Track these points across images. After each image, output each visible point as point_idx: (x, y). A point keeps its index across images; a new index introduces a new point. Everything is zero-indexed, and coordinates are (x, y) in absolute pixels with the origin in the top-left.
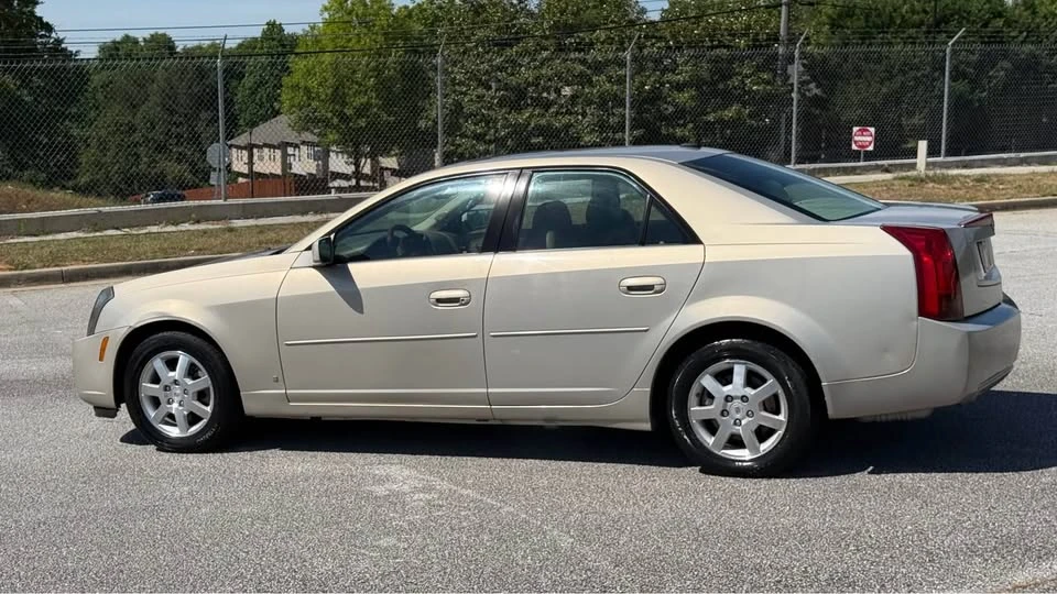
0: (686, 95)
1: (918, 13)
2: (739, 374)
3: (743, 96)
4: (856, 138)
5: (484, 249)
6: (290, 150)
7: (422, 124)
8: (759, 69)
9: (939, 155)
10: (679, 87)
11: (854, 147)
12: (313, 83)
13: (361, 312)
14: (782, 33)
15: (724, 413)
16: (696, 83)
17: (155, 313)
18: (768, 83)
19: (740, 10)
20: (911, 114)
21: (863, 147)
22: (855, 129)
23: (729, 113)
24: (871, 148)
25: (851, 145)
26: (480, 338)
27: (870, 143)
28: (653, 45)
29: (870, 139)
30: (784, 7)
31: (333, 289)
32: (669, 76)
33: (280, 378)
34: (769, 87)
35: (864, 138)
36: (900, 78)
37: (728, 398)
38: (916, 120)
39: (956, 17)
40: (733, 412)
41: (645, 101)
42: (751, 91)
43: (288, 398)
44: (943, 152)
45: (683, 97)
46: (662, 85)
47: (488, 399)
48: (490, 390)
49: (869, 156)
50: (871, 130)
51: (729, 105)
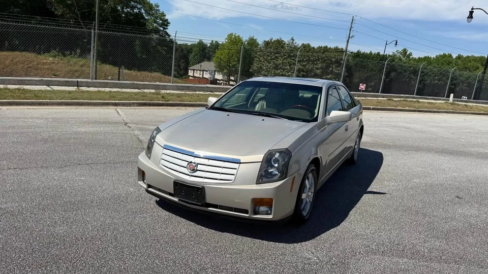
0: (319, 71)
1: (375, 58)
3: (332, 73)
6: (205, 72)
7: (251, 70)
8: (337, 67)
10: (317, 69)
12: (222, 57)
14: (343, 58)
16: (322, 68)
18: (338, 70)
22: (361, 84)
23: (329, 77)
25: (359, 88)
27: (364, 88)
30: (344, 53)
32: (315, 66)
35: (362, 87)
38: (372, 84)
42: (334, 72)
46: (314, 68)
49: (363, 91)
50: (365, 85)
51: (328, 75)
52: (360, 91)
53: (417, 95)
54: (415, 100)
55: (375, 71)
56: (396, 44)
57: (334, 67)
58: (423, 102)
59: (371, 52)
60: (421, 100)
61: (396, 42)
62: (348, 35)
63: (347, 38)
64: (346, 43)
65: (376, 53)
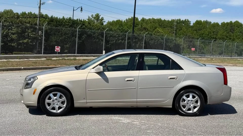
0: (15, 36)
1: (67, 22)
2: (191, 96)
3: (28, 37)
4: (56, 49)
5: (137, 70)
8: (32, 31)
9: (75, 54)
10: (13, 34)
11: (55, 51)
13: (108, 83)
14: (38, 23)
15: (188, 103)
16: (17, 33)
17: (52, 83)
18: (34, 34)
19: (28, 17)
20: (66, 44)
21: (58, 51)
22: (56, 47)
23: (25, 41)
24: (59, 51)
25: (55, 50)
26: (136, 89)
27: (59, 50)
28: (6, 23)
29: (59, 49)
30: (38, 18)
31: (101, 78)
32: (10, 31)
33: (85, 98)
34: (35, 36)
35: (58, 49)
36: (64, 36)
37: (189, 101)
38: (67, 46)
39: (76, 24)
40: (189, 103)
41: (4, 36)
42: (31, 36)
43: (87, 103)
44: (76, 53)
45: (14, 37)
46: (9, 33)
47: (137, 102)
48: (137, 100)
49: (59, 53)
50: (60, 47)
51: (25, 39)
52: (56, 53)
53: (78, 53)
54: (72, 58)
55: (68, 34)
56: (82, 10)
57: (29, 31)
58: (79, 60)
59: (63, 17)
60: (77, 58)
61: (82, 8)
62: (39, 2)
63: (39, 5)
64: (38, 9)
65: (68, 18)
